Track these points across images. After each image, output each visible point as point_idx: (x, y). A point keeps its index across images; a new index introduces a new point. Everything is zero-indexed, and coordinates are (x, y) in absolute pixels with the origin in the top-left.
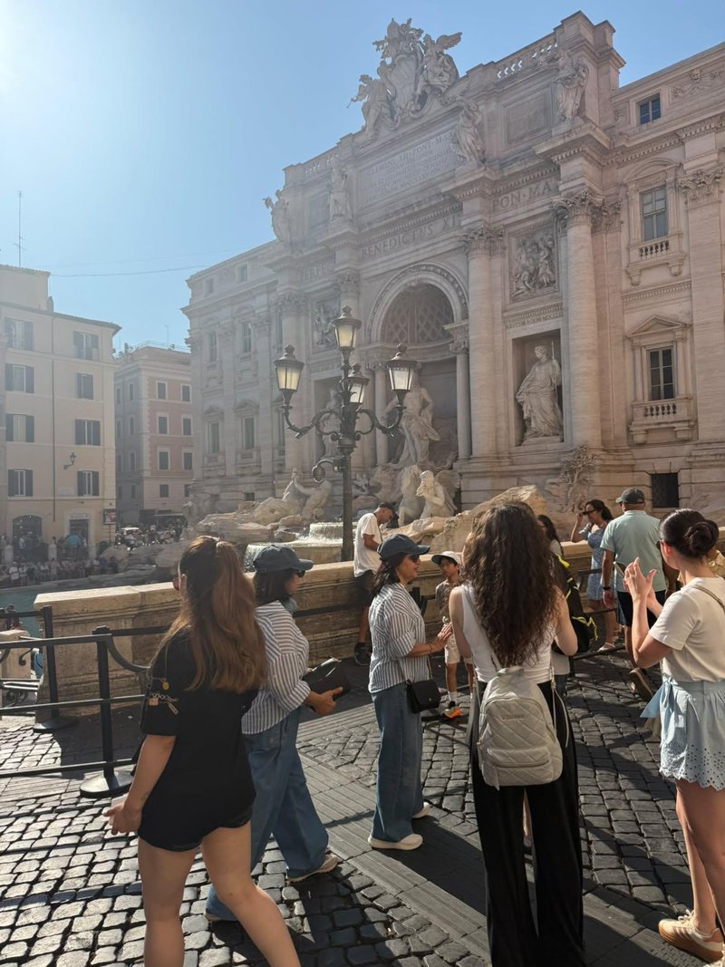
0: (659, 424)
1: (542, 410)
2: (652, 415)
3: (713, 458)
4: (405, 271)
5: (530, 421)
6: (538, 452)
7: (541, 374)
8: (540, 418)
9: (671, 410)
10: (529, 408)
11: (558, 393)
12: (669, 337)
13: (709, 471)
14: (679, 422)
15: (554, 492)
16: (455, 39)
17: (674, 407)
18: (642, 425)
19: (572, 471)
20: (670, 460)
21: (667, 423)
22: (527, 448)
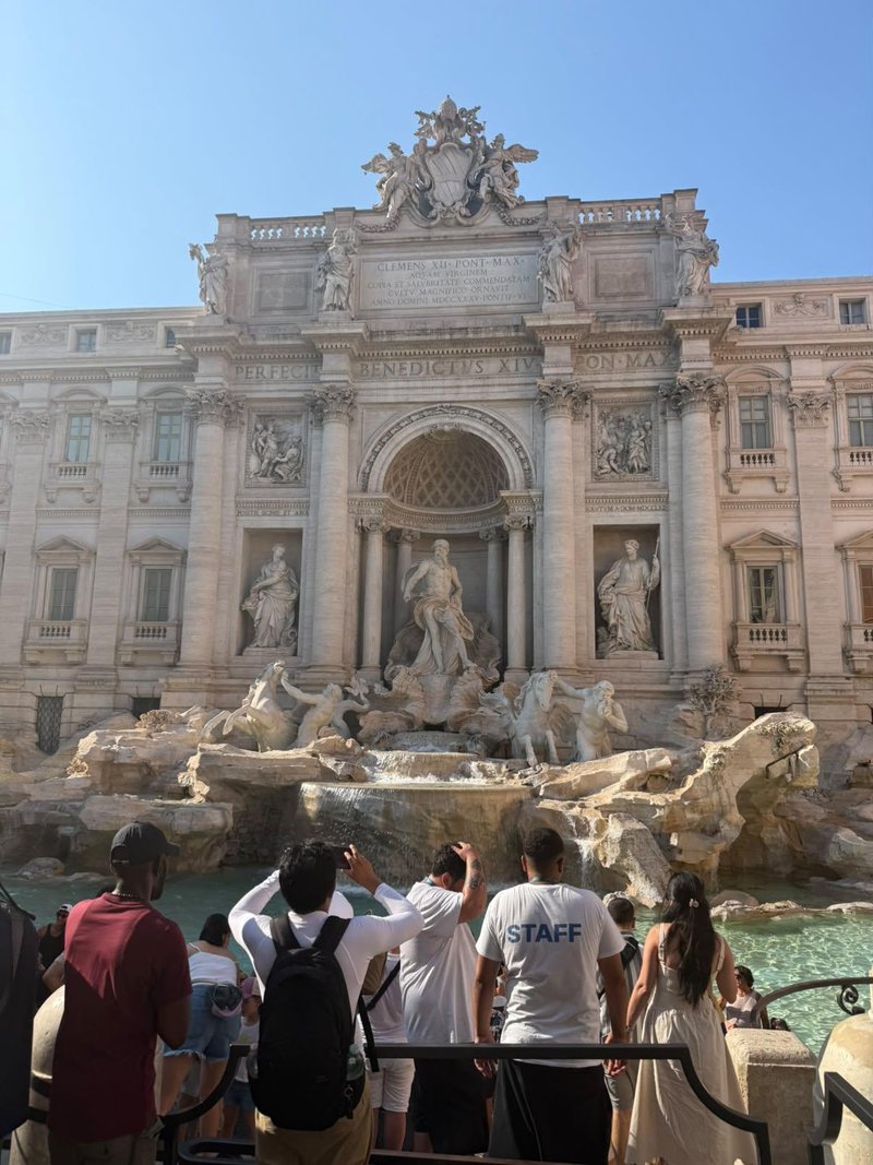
0: (770, 650)
1: (635, 619)
2: (758, 639)
3: (834, 693)
4: (434, 408)
5: (616, 630)
6: (629, 669)
7: (633, 573)
8: (629, 626)
9: (781, 636)
10: (618, 612)
11: (653, 600)
12: (776, 556)
13: (827, 707)
14: (792, 650)
15: (690, 722)
16: (531, 156)
17: (784, 633)
18: (750, 650)
19: (708, 696)
20: (781, 692)
21: (780, 650)
22: (613, 663)
